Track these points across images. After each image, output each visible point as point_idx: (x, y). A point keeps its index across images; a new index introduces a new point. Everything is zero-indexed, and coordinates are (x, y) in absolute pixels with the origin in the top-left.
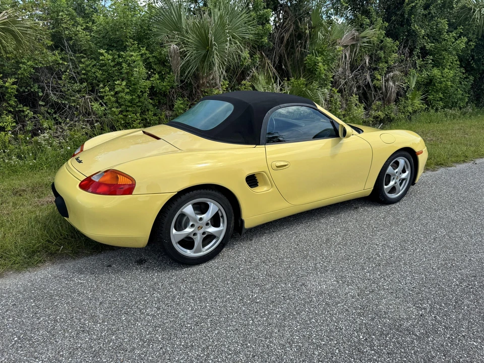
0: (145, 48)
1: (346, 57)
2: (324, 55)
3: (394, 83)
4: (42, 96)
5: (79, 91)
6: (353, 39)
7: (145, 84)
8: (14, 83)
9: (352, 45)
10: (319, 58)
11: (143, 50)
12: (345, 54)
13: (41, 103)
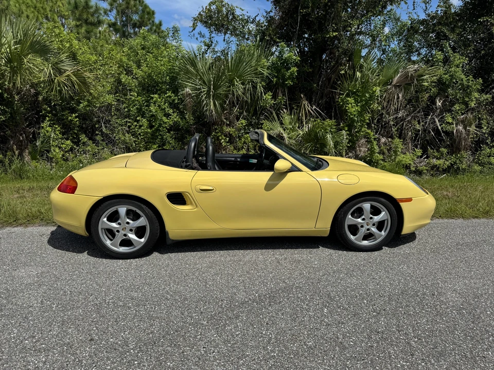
0: (170, 92)
1: (398, 98)
2: (358, 96)
3: (465, 128)
4: (98, 128)
5: (122, 126)
6: (407, 77)
7: (167, 121)
8: (76, 117)
9: (406, 84)
10: (351, 100)
11: (169, 94)
12: (398, 95)
13: (97, 132)
